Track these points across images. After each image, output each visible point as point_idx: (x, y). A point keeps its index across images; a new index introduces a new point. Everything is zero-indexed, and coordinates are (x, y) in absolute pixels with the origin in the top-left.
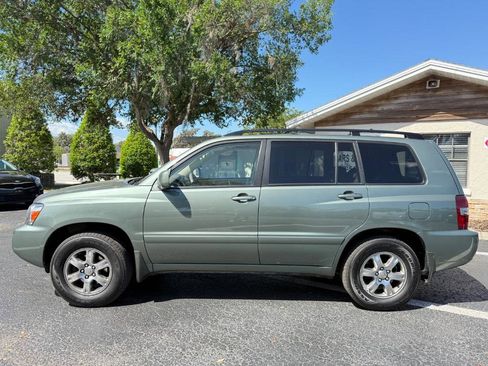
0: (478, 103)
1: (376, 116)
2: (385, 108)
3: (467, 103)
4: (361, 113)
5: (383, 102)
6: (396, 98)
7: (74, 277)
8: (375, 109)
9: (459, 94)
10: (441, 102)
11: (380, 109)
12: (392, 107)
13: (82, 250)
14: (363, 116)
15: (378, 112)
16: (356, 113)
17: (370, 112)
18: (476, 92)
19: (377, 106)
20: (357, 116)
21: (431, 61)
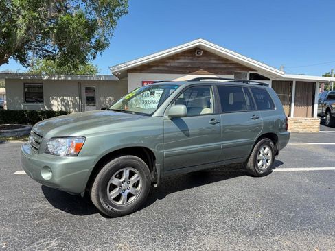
0: (220, 66)
1: (166, 69)
2: (172, 64)
3: (214, 66)
4: (157, 66)
5: (171, 61)
6: (178, 59)
7: (114, 194)
8: (166, 64)
9: (210, 60)
10: (202, 63)
11: (169, 65)
12: (176, 64)
13: (121, 170)
14: (159, 68)
15: (168, 67)
16: (154, 66)
17: (163, 66)
18: (218, 60)
19: (167, 63)
20: (156, 68)
21: (200, 40)
